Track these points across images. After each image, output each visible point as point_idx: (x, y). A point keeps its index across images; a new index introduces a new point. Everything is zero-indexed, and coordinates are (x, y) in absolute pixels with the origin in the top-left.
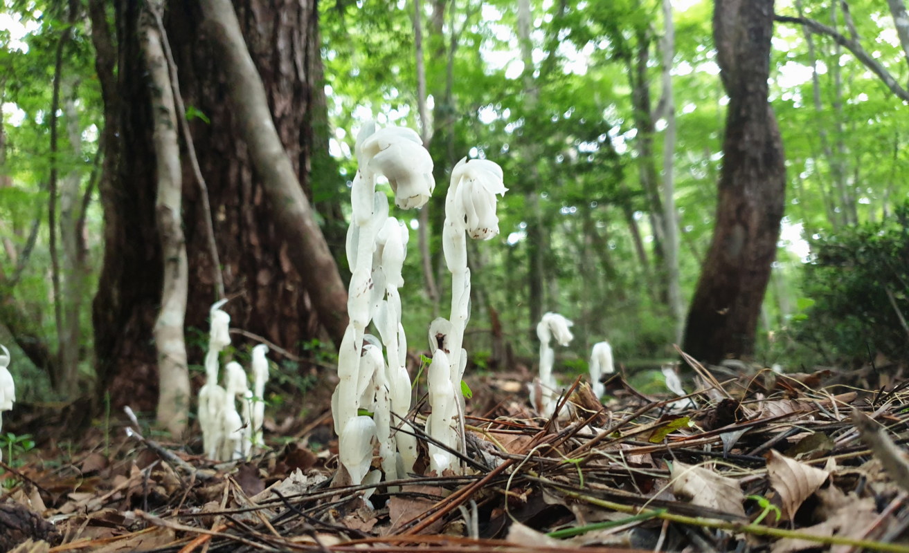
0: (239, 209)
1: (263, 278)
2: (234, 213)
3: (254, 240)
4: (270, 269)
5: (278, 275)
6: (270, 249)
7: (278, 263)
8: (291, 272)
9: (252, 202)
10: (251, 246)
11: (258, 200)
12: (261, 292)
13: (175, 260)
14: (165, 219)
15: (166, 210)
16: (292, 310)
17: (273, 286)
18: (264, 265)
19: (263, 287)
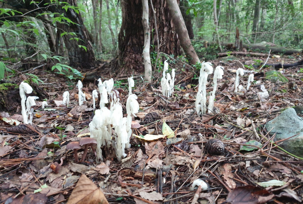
0: (160, 9)
1: (166, 30)
2: (158, 10)
3: (164, 18)
4: (168, 27)
5: (170, 28)
6: (168, 20)
7: (170, 25)
8: (173, 27)
9: (163, 6)
10: (163, 20)
11: (165, 5)
12: (165, 34)
13: (147, 34)
14: (145, 23)
15: (145, 20)
16: (173, 39)
17: (168, 32)
18: (166, 26)
19: (165, 32)
